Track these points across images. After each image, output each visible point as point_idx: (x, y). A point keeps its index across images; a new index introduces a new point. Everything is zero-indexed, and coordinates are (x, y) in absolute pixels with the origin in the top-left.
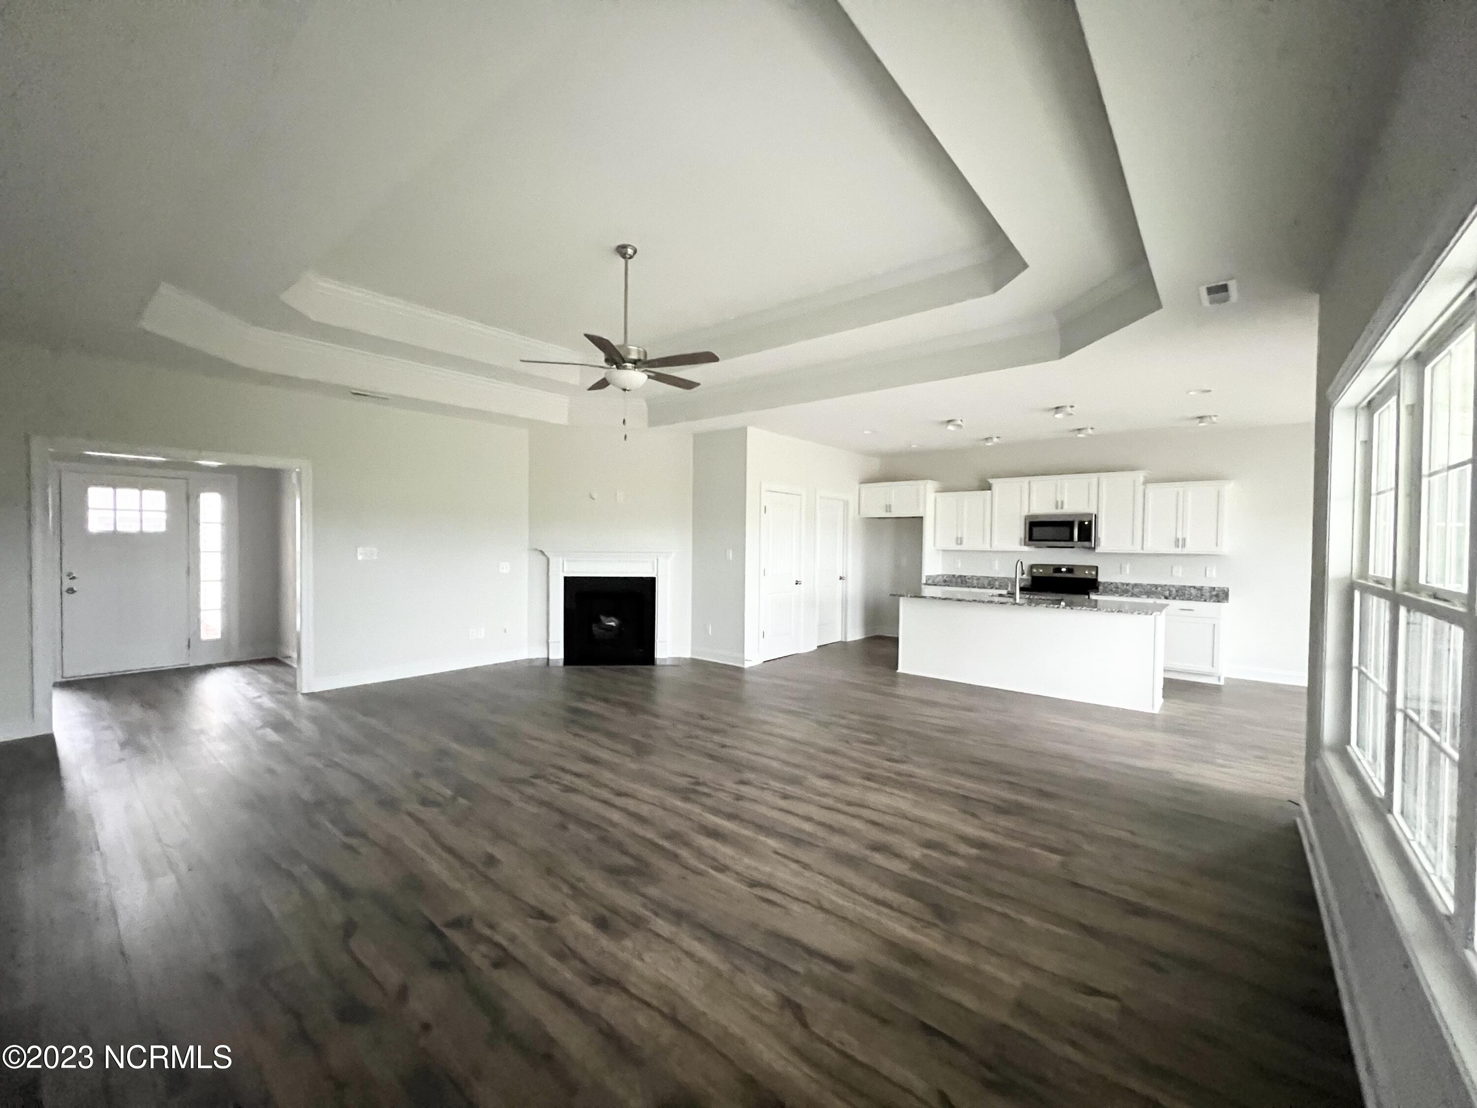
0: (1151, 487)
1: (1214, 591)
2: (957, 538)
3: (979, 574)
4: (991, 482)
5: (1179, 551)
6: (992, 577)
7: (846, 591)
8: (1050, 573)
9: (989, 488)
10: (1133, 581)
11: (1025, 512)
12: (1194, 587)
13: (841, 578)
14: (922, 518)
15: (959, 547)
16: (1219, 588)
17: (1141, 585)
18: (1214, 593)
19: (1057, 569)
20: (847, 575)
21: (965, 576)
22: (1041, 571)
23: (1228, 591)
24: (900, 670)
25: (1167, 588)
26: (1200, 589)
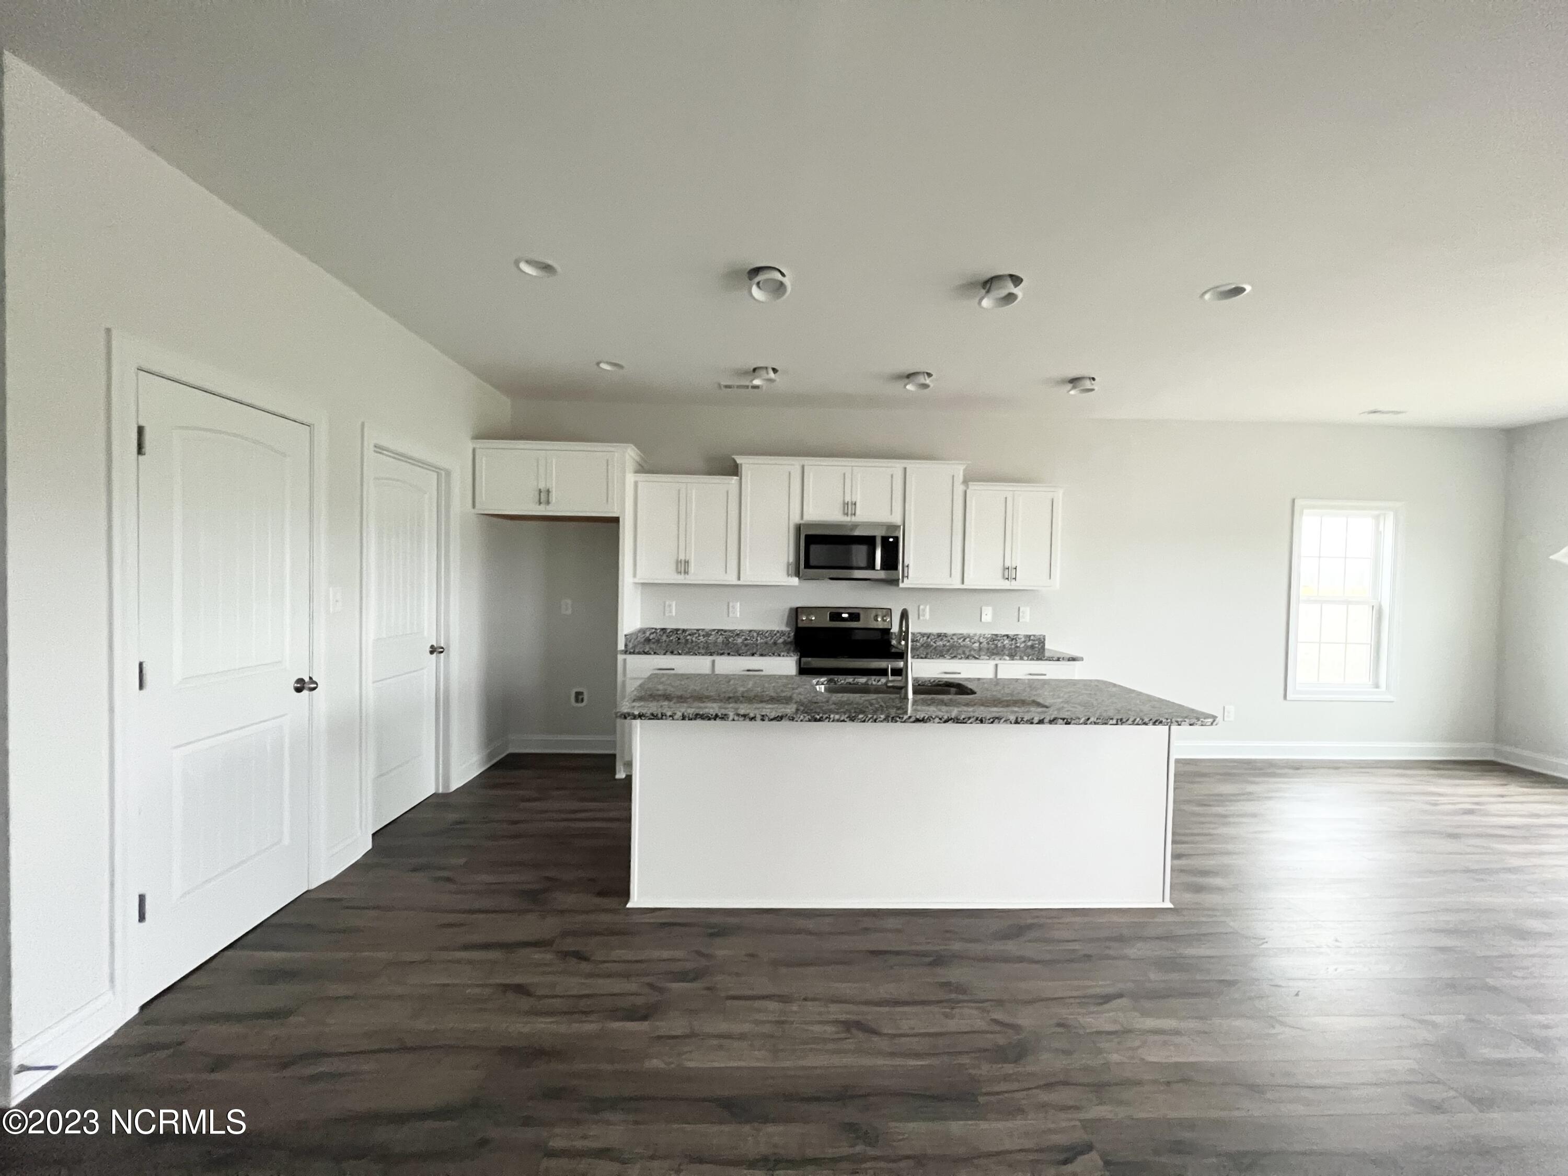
0: (974, 487)
1: (1030, 640)
2: (678, 562)
3: (708, 626)
4: (738, 461)
5: (1006, 585)
6: (730, 631)
7: (447, 679)
8: (826, 622)
9: (734, 470)
10: (935, 630)
11: (796, 519)
12: (1008, 636)
13: (433, 650)
14: (616, 520)
15: (681, 579)
16: (1034, 636)
17: (945, 635)
18: (1030, 643)
19: (836, 615)
20: (448, 646)
21: (684, 631)
22: (813, 618)
23: (1044, 639)
24: (637, 901)
25: (976, 638)
26: (1013, 638)
